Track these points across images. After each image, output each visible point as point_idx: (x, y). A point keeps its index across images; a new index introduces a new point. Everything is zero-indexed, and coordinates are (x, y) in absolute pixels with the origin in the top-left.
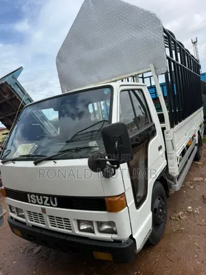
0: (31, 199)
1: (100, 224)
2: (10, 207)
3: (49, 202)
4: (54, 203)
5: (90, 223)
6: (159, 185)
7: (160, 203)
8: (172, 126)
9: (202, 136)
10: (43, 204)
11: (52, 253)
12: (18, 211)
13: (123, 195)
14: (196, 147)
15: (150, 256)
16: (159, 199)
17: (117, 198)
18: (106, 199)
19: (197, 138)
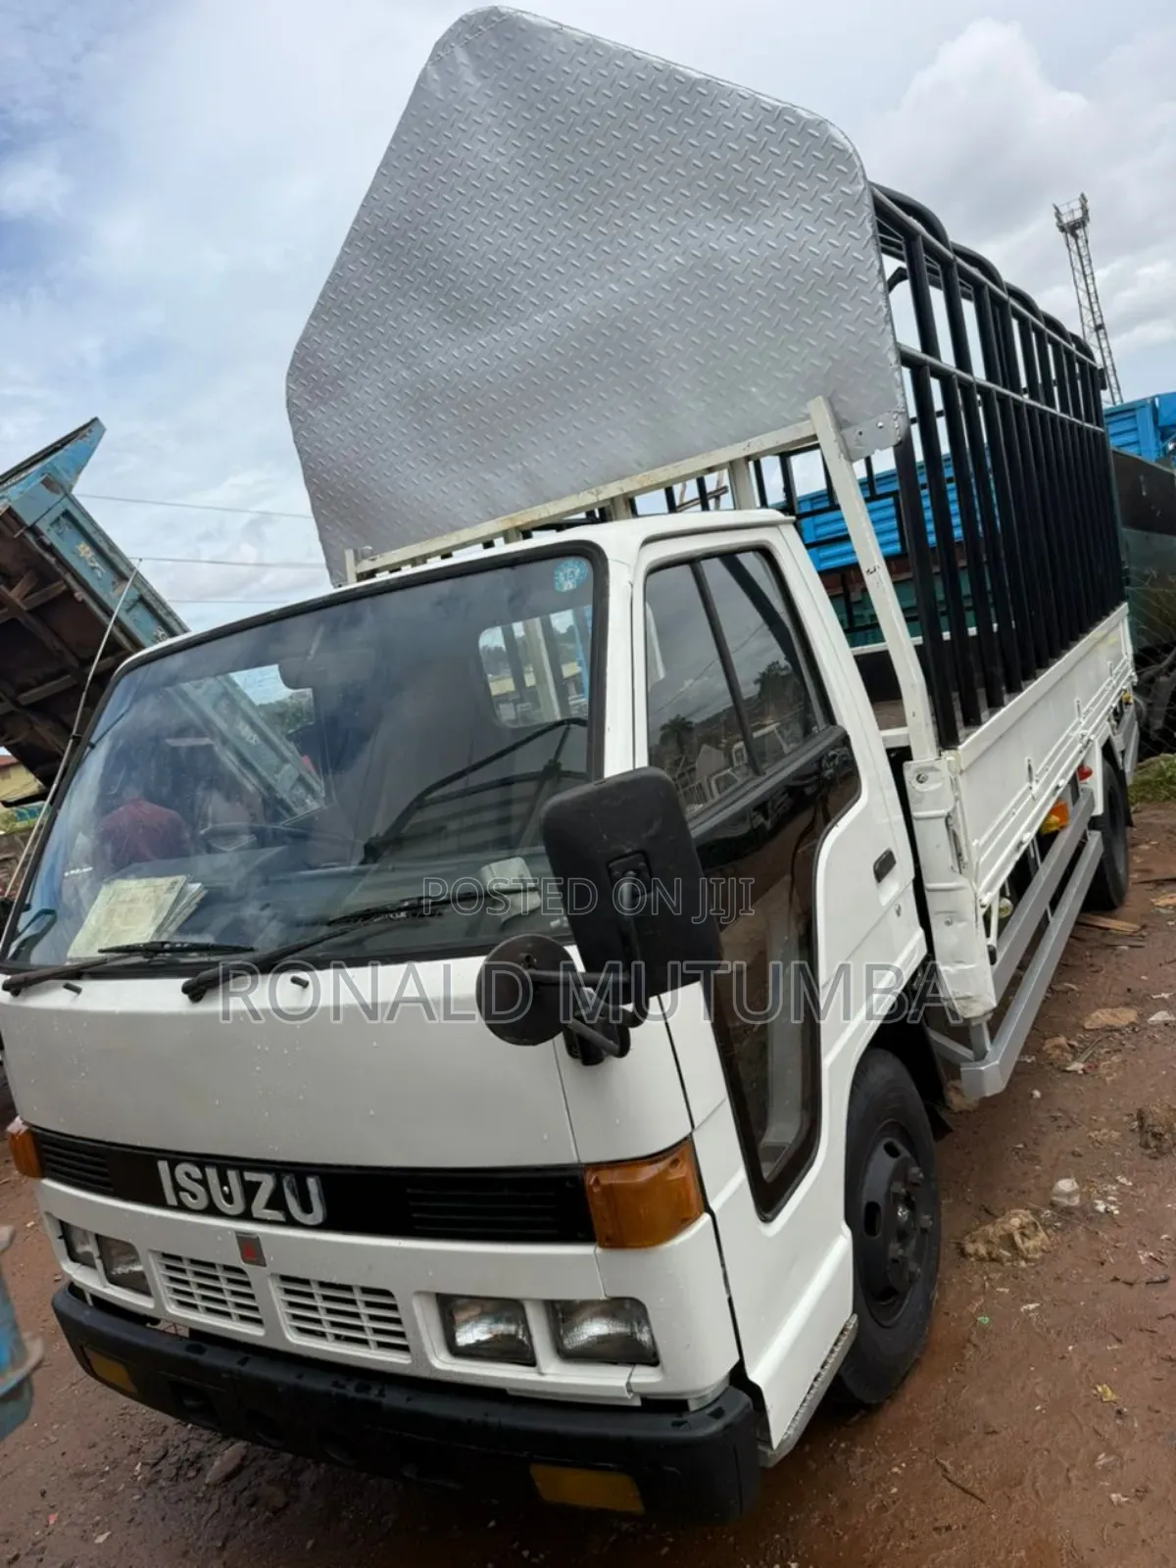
0: (177, 1188)
1: (562, 1314)
2: (66, 1231)
3: (276, 1201)
4: (307, 1208)
5: (509, 1308)
6: (890, 1068)
7: (899, 1174)
8: (947, 739)
9: (1128, 766)
10: (246, 1216)
11: (308, 1477)
12: (111, 1252)
13: (683, 1150)
14: (1095, 838)
15: (854, 1468)
16: (891, 1151)
17: (648, 1172)
18: (590, 1179)
19: (1096, 784)
